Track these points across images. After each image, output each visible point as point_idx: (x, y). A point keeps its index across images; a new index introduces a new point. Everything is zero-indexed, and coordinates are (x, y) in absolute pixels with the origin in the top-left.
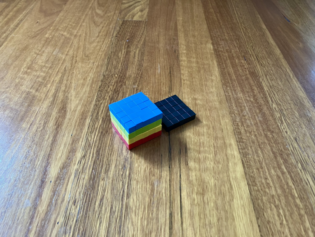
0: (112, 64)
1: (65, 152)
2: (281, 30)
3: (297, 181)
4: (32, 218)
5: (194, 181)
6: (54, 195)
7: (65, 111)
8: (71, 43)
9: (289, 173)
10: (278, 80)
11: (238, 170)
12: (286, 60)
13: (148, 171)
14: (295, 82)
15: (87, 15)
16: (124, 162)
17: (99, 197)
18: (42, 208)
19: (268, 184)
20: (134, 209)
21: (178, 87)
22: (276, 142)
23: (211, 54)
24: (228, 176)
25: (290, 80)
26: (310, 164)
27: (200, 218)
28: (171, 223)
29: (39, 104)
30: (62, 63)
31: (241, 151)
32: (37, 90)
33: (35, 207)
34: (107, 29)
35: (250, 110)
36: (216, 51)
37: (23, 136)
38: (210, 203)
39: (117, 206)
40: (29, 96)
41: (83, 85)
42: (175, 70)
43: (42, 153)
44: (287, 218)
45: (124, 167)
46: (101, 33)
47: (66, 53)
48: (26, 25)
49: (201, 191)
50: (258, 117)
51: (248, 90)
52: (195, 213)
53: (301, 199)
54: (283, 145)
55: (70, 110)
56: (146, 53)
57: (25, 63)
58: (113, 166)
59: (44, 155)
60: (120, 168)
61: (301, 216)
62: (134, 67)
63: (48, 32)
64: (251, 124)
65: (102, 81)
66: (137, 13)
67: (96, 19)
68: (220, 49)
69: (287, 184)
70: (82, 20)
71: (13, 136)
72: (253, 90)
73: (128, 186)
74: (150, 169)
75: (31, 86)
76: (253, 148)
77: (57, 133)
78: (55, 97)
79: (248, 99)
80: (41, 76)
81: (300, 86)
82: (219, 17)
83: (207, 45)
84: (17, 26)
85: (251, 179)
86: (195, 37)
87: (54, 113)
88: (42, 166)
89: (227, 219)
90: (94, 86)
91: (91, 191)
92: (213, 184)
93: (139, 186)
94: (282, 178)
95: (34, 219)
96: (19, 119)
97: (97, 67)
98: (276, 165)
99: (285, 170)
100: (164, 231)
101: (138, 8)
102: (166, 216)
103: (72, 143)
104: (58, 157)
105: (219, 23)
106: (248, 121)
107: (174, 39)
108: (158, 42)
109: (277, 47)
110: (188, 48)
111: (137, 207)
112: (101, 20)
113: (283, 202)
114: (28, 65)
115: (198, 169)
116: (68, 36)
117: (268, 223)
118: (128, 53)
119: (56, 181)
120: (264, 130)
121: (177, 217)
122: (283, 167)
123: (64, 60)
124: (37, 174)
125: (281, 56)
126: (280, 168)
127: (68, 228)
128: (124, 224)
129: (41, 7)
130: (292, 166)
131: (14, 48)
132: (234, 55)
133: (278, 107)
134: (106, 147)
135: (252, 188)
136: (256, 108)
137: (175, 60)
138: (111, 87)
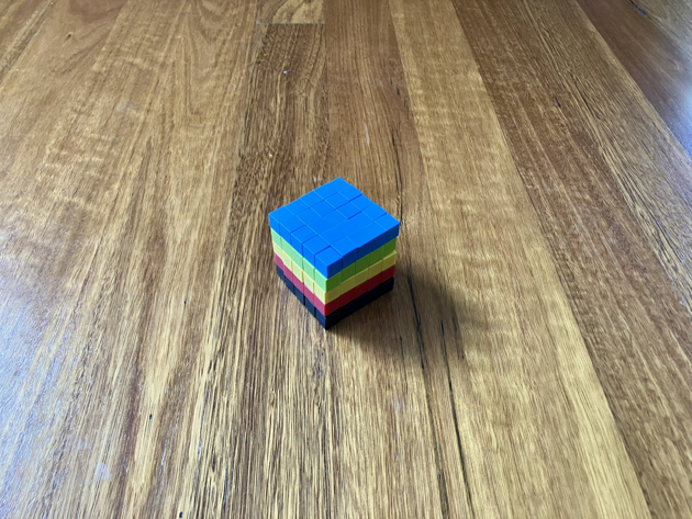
0: (258, 128)
1: (174, 344)
2: (628, 33)
4: (118, 505)
5: (484, 395)
6: (163, 447)
7: (162, 245)
8: (154, 84)
10: (640, 149)
11: (578, 365)
13: (374, 377)
14: (678, 153)
15: (183, 14)
16: (316, 360)
17: (270, 447)
18: (139, 480)
19: (651, 392)
20: (354, 469)
21: (416, 176)
22: (655, 293)
23: (481, 95)
24: (559, 379)
25: (666, 149)
27: (509, 482)
28: (444, 498)
29: (97, 232)
30: (141, 132)
31: (579, 319)
32: (89, 199)
33: (121, 478)
34: (235, 46)
35: (587, 221)
36: (491, 88)
37: (71, 311)
38: (526, 445)
39: (315, 470)
40: (71, 215)
41: (197, 181)
42: (404, 135)
43: (122, 349)
45: (318, 371)
46: (223, 56)
47: (146, 106)
48: (42, 45)
49: (503, 417)
50: (607, 237)
51: (574, 176)
52: (495, 469)
54: (673, 299)
55: (175, 242)
56: (332, 100)
57: (54, 134)
58: (293, 370)
59: (126, 353)
60: (310, 373)
62: (310, 133)
63: (99, 59)
64: (593, 253)
65: (239, 170)
66: (300, 6)
67: (206, 23)
68: (500, 84)
70: (173, 29)
71: (46, 311)
72: (586, 175)
73: (333, 416)
74: (379, 372)
75: (72, 189)
76: (605, 310)
77: (151, 298)
78: (134, 212)
79: (578, 195)
80: (95, 165)
82: (487, 9)
83: (469, 75)
84: (22, 47)
85: (612, 382)
86: (439, 56)
87: (137, 252)
88: (124, 381)
89: (570, 479)
90: (221, 182)
91: (248, 434)
92: (527, 400)
93: (360, 414)
95: (124, 510)
96: (56, 269)
97: (224, 136)
98: (664, 349)
99: (685, 358)
102: (430, 482)
103: (190, 321)
104: (160, 357)
105: (490, 22)
106: (585, 248)
107: (392, 64)
108: (357, 73)
109: (625, 72)
110: (426, 82)
111: (362, 465)
112: (219, 26)
114: (61, 138)
115: (488, 365)
116: (145, 66)
117: (664, 484)
118: (290, 100)
119: (164, 413)
120: (623, 267)
121: (456, 481)
122: (680, 350)
123: (144, 123)
124: (117, 396)
125: (639, 94)
126: (673, 353)
128: (336, 508)
129: (73, 1)
131: (21, 100)
132: (534, 96)
133: (648, 212)
134: (268, 325)
135: (616, 403)
136: (598, 216)
137: (401, 114)
138: (262, 183)
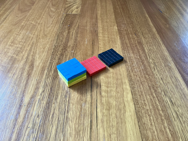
0: (60, 39)
1: (33, 89)
2: (156, 18)
3: (161, 101)
4: (15, 125)
5: (105, 103)
6: (27, 112)
7: (33, 66)
8: (36, 28)
9: (157, 97)
10: (154, 46)
11: (129, 97)
12: (159, 35)
13: (79, 98)
14: (163, 47)
15: (45, 11)
16: (66, 94)
17: (52, 113)
18: (20, 120)
19: (145, 104)
20: (71, 119)
21: (97, 52)
22: (151, 81)
23: (116, 32)
24: (123, 100)
25: (160, 46)
26: (169, 92)
27: (107, 123)
28: (91, 126)
29: (18, 63)
30: (31, 40)
31: (131, 86)
32: (17, 55)
33: (16, 119)
34: (57, 19)
35: (137, 63)
36: (119, 30)
37: (9, 81)
38: (112, 115)
39: (61, 118)
40: (12, 59)
41: (43, 52)
42: (95, 42)
43: (20, 90)
44: (154, 121)
45: (66, 96)
46: (54, 21)
47: (33, 34)
48: (10, 18)
49: (108, 108)
50: (141, 67)
51: (136, 52)
52: (104, 120)
53: (163, 111)
54: (155, 82)
55: (36, 66)
56: (79, 33)
57: (10, 40)
58: (60, 96)
60: (64, 97)
61: (162, 120)
62: (72, 41)
63: (23, 22)
64: (137, 71)
65: (54, 49)
66: (75, 9)
67: (51, 13)
68: (122, 29)
69: (156, 103)
70: (43, 15)
71: (3, 81)
72: (139, 52)
73: (68, 107)
74: (80, 97)
75: (13, 53)
76: (138, 84)
77: (29, 79)
78: (27, 59)
79: (136, 57)
80: (19, 47)
81: (166, 49)
82: (122, 11)
83: (114, 27)
84: (5, 19)
85: (136, 101)
86: (107, 22)
87: (27, 68)
88: (20, 97)
89: (122, 123)
90: (49, 52)
91: (47, 110)
92: (115, 104)
93: (74, 106)
94: (153, 100)
95: (16, 126)
96: (7, 71)
97: (51, 41)
98: (150, 93)
99: (155, 96)
100: (87, 130)
101: (75, 6)
102: (88, 122)
103: (37, 84)
104: (29, 92)
105: (122, 14)
106: (135, 69)
107: (95, 24)
108: (86, 26)
109: (154, 27)
110: (103, 28)
111: (73, 118)
112: (54, 14)
113: (153, 113)
114: (12, 41)
115: (107, 96)
116: (35, 24)
117: (144, 124)
118: (69, 32)
119: (28, 105)
120: (144, 74)
121: (94, 122)
122: (154, 94)
123: (33, 38)
124: (17, 101)
125: (156, 33)
126: (152, 95)
127: (34, 130)
128: (65, 127)
129: (19, 7)
130: (159, 93)
131: (3, 31)
132: (130, 32)
133: (153, 61)
134: (55, 86)
135: (136, 106)
136: (140, 62)
137: (96, 36)
138: (59, 52)
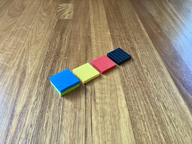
0: (52, 45)
1: (25, 98)
2: (148, 23)
3: (154, 106)
4: (7, 136)
5: (99, 110)
6: (19, 123)
7: (25, 74)
8: (27, 34)
9: (150, 102)
10: (146, 51)
11: (123, 103)
12: (151, 39)
13: (73, 106)
14: (156, 52)
15: (37, 16)
17: (45, 122)
18: (12, 130)
19: (139, 109)
20: (65, 127)
21: (90, 58)
22: (144, 86)
23: (109, 38)
24: (118, 106)
25: (153, 51)
26: (162, 97)
27: (102, 130)
28: (86, 134)
29: (9, 71)
30: (23, 46)
31: (125, 92)
32: (8, 63)
33: (8, 130)
34: (49, 25)
35: (130, 69)
36: (112, 36)
38: (107, 122)
39: (56, 127)
40: (2, 66)
41: (35, 58)
42: (89, 48)
43: (12, 99)
44: (149, 126)
45: (59, 104)
46: (46, 27)
47: (25, 40)
49: (103, 115)
50: (135, 73)
52: (99, 127)
53: (156, 116)
54: (148, 87)
55: (28, 73)
56: (72, 39)
58: (53, 104)
59: (13, 100)
60: (57, 105)
61: (156, 125)
62: (65, 47)
63: (14, 27)
64: (131, 76)
65: (46, 56)
66: (67, 15)
67: (43, 19)
68: (114, 35)
69: (149, 108)
70: (34, 20)
73: (62, 115)
74: (74, 105)
75: (4, 60)
76: (131, 90)
77: (20, 87)
78: (19, 66)
80: (10, 54)
81: (158, 54)
82: (114, 16)
83: (107, 33)
85: (130, 107)
86: (100, 28)
87: (18, 76)
88: (11, 107)
89: (116, 129)
90: (41, 59)
91: (41, 119)
92: (109, 111)
93: (68, 114)
94: (147, 105)
95: (8, 137)
97: (44, 47)
98: (144, 99)
99: (149, 101)
100: (82, 138)
101: (67, 11)
102: (83, 130)
103: (29, 93)
104: (21, 101)
105: (114, 19)
106: (129, 75)
107: (88, 30)
108: (79, 32)
109: (146, 32)
110: (96, 35)
111: (67, 126)
112: (45, 19)
113: (147, 118)
114: (2, 47)
115: (101, 103)
116: (26, 29)
117: (138, 130)
118: (61, 38)
119: (20, 115)
120: (137, 80)
121: (89, 130)
122: (148, 99)
123: (24, 44)
124: (9, 111)
125: (148, 38)
126: (146, 100)
127: (28, 141)
128: (59, 136)
129: (9, 12)
130: (152, 99)
132: (122, 38)
133: (146, 66)
134: (49, 94)
135: (130, 112)
136: (134, 68)
137: (89, 42)
138: (52, 59)
